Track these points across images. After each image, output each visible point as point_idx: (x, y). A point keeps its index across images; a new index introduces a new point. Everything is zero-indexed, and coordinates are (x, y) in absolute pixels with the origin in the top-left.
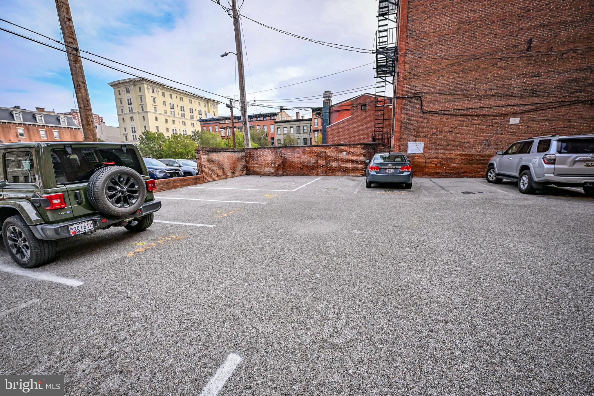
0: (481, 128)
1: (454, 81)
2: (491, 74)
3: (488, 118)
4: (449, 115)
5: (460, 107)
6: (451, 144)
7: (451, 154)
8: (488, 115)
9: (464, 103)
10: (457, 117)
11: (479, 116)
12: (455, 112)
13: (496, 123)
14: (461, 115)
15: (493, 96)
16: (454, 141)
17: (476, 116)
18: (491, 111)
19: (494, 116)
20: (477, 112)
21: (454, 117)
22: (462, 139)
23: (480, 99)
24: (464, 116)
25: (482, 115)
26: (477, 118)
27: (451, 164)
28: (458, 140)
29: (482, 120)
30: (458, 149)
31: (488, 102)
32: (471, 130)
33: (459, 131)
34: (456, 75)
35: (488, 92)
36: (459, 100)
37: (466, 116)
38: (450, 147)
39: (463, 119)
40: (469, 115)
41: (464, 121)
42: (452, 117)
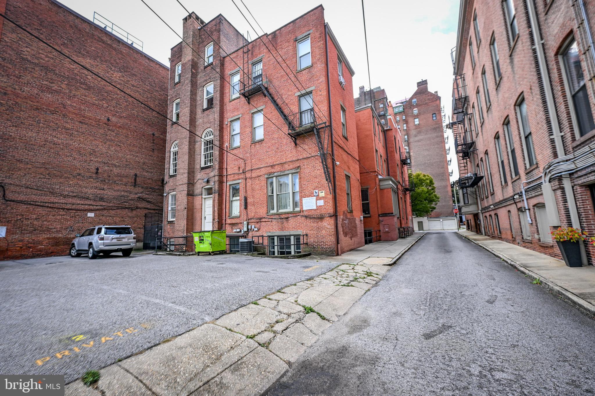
0: (66, 218)
1: (41, 181)
2: (72, 182)
3: (71, 211)
4: (36, 205)
5: (47, 201)
6: (38, 230)
7: (38, 238)
8: (71, 209)
9: (51, 198)
10: (44, 208)
11: (64, 209)
12: (42, 204)
13: (77, 215)
14: (48, 207)
15: (75, 197)
16: (41, 227)
17: (62, 209)
18: (74, 207)
19: (76, 210)
20: (62, 206)
21: (41, 208)
22: (49, 225)
23: (65, 197)
24: (50, 207)
25: (67, 209)
26: (62, 210)
27: (38, 246)
28: (45, 226)
29: (66, 212)
30: (45, 234)
31: (71, 200)
32: (57, 219)
33: (46, 219)
34: (42, 176)
35: (71, 194)
36: (46, 195)
37: (52, 208)
38: (36, 231)
39: (50, 210)
40: (55, 208)
41: (50, 211)
42: (39, 207)
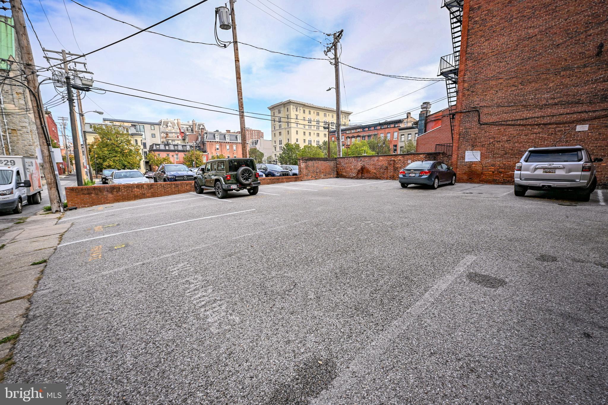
0: (542, 137)
1: (513, 94)
2: (553, 84)
3: (550, 126)
4: (507, 125)
5: (519, 118)
6: (509, 153)
7: (509, 163)
8: (550, 124)
9: (523, 113)
10: (516, 127)
11: (540, 125)
12: (513, 122)
13: (559, 131)
14: (519, 125)
15: (556, 104)
16: (512, 150)
17: (537, 125)
18: (554, 120)
19: (556, 124)
20: (537, 121)
21: (512, 127)
22: (520, 147)
23: (541, 109)
24: (522, 125)
25: (543, 124)
26: (537, 127)
27: (509, 172)
28: (516, 148)
29: (543, 129)
30: (516, 158)
31: (549, 110)
32: (530, 139)
33: (518, 140)
34: (514, 88)
35: (550, 101)
36: (518, 111)
37: (525, 125)
38: (507, 155)
39: (521, 128)
40: (528, 125)
41: (523, 130)
42: (510, 127)
